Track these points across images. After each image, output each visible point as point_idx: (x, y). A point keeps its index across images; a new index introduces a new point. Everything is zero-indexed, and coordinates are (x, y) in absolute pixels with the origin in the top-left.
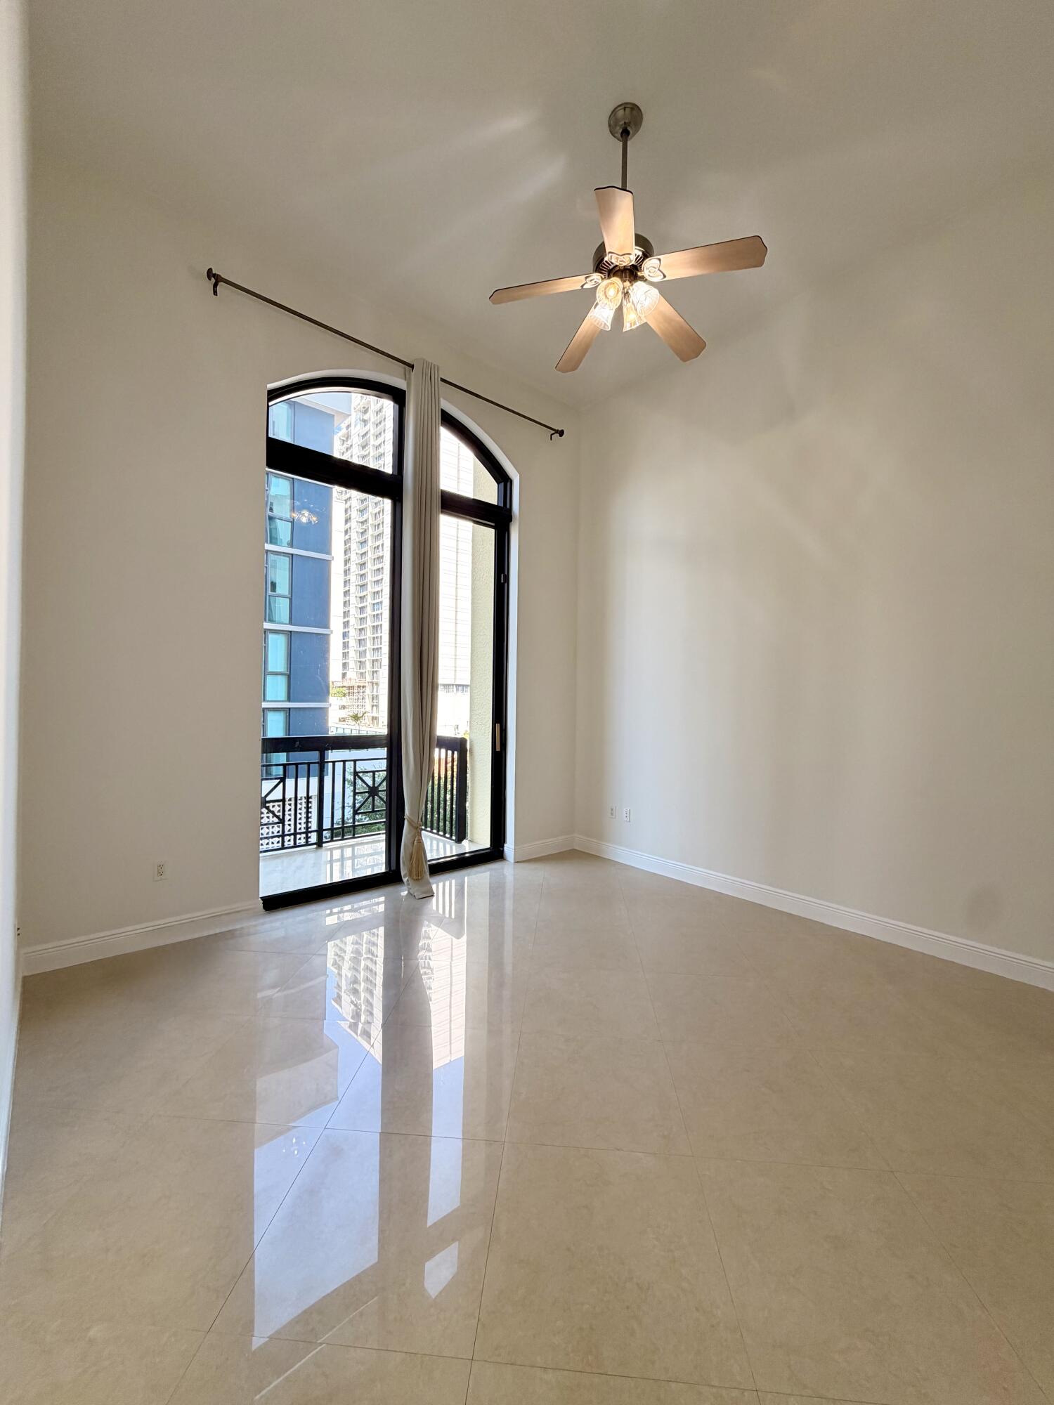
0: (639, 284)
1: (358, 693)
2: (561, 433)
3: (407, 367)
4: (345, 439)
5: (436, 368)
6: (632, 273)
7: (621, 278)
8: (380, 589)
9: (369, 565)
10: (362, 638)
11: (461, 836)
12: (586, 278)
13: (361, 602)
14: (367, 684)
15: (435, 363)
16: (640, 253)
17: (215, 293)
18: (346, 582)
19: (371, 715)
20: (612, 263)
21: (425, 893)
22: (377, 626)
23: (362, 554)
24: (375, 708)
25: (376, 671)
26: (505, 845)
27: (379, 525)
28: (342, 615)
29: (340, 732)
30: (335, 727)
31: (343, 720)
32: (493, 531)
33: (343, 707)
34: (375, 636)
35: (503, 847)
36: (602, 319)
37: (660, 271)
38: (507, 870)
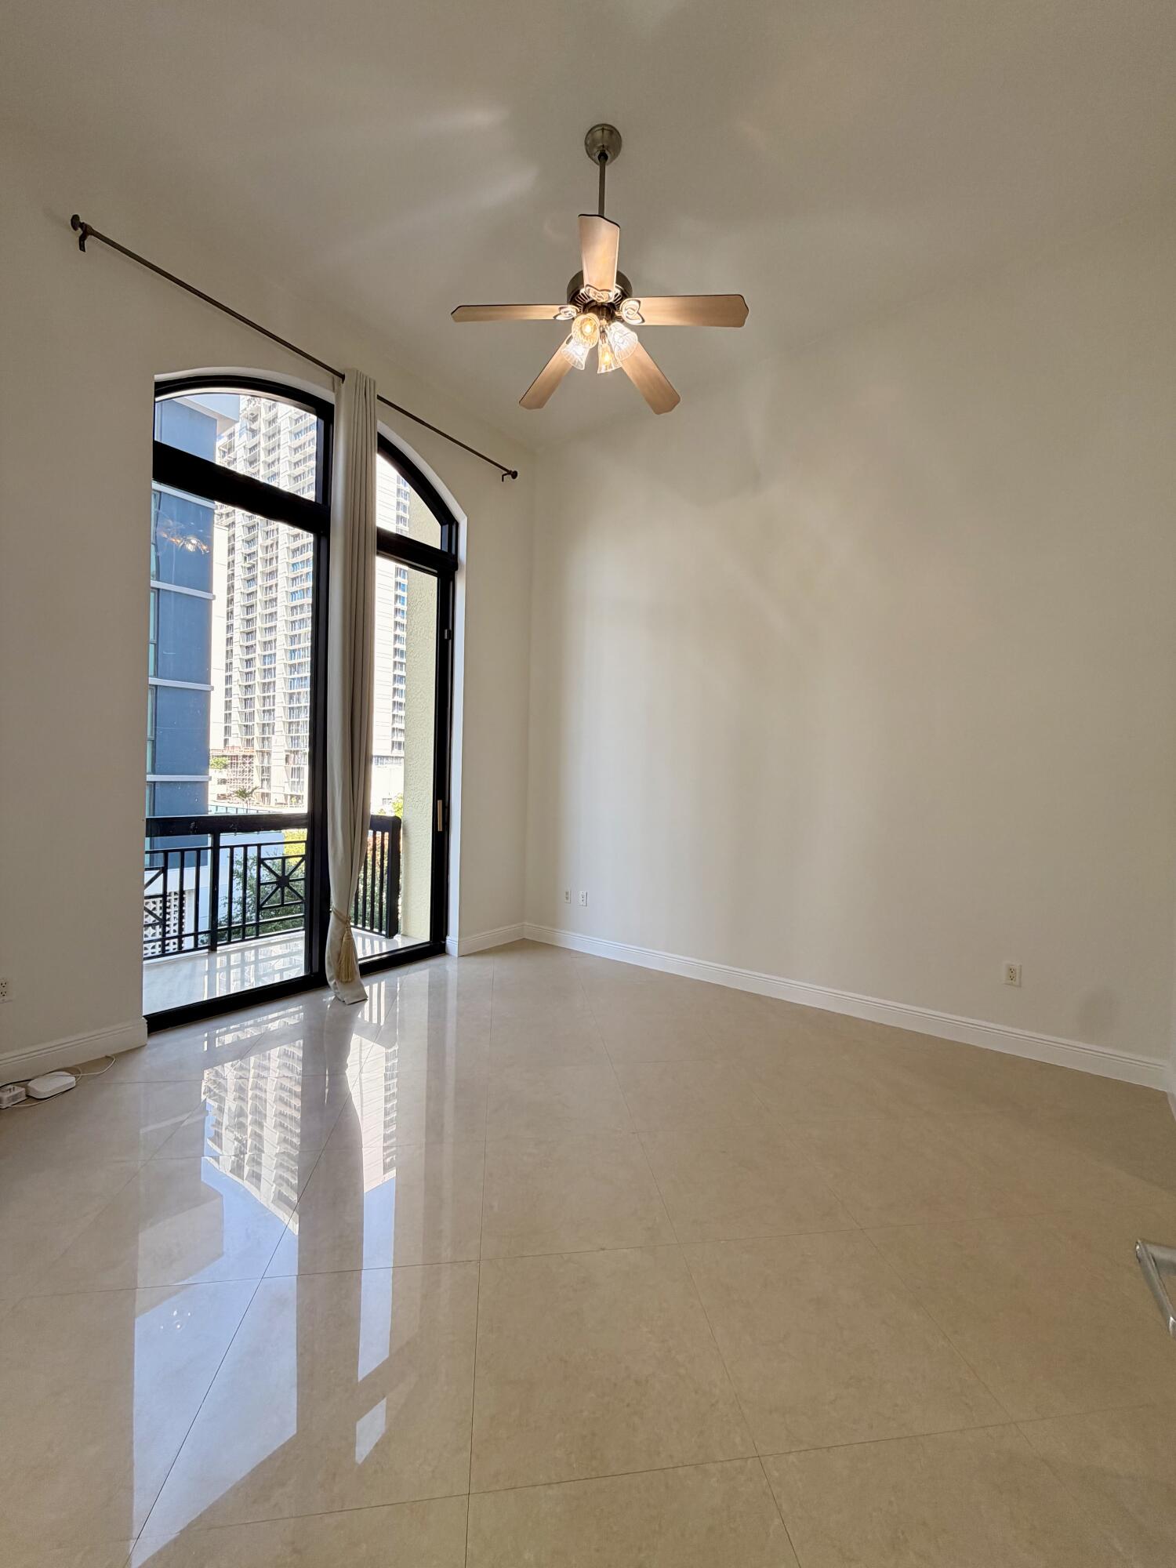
0: (617, 324)
1: (244, 763)
2: (514, 475)
3: (336, 377)
4: (226, 450)
5: (372, 382)
6: (609, 311)
7: (598, 314)
8: (272, 638)
9: (259, 609)
10: (249, 697)
11: (392, 930)
12: (561, 308)
13: (248, 653)
14: (255, 754)
15: (371, 377)
16: (619, 291)
17: (82, 247)
18: (230, 628)
19: (261, 791)
20: (589, 297)
21: (358, 997)
22: (269, 683)
23: (249, 595)
24: (265, 782)
25: (268, 738)
26: (448, 938)
27: (271, 559)
28: (224, 668)
29: (222, 812)
30: (216, 806)
31: (222, 797)
32: (435, 579)
33: (224, 781)
34: (266, 694)
35: (445, 940)
36: (576, 357)
37: (639, 314)
38: (450, 966)
